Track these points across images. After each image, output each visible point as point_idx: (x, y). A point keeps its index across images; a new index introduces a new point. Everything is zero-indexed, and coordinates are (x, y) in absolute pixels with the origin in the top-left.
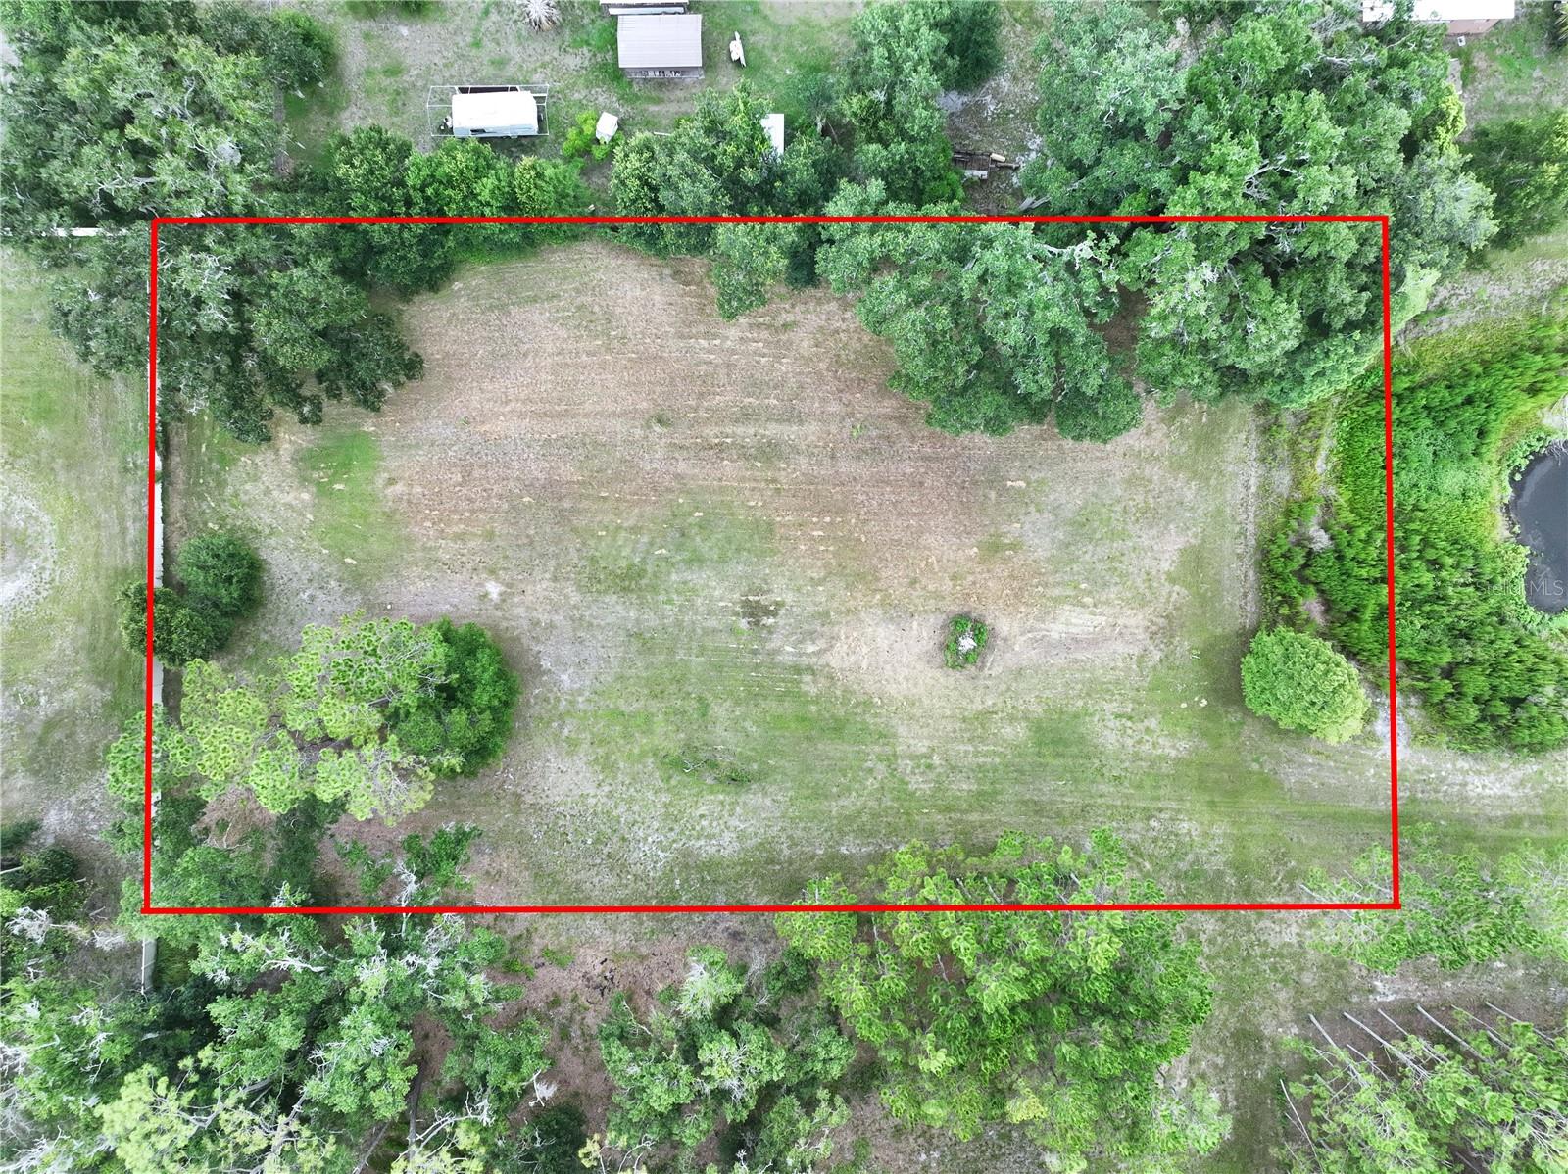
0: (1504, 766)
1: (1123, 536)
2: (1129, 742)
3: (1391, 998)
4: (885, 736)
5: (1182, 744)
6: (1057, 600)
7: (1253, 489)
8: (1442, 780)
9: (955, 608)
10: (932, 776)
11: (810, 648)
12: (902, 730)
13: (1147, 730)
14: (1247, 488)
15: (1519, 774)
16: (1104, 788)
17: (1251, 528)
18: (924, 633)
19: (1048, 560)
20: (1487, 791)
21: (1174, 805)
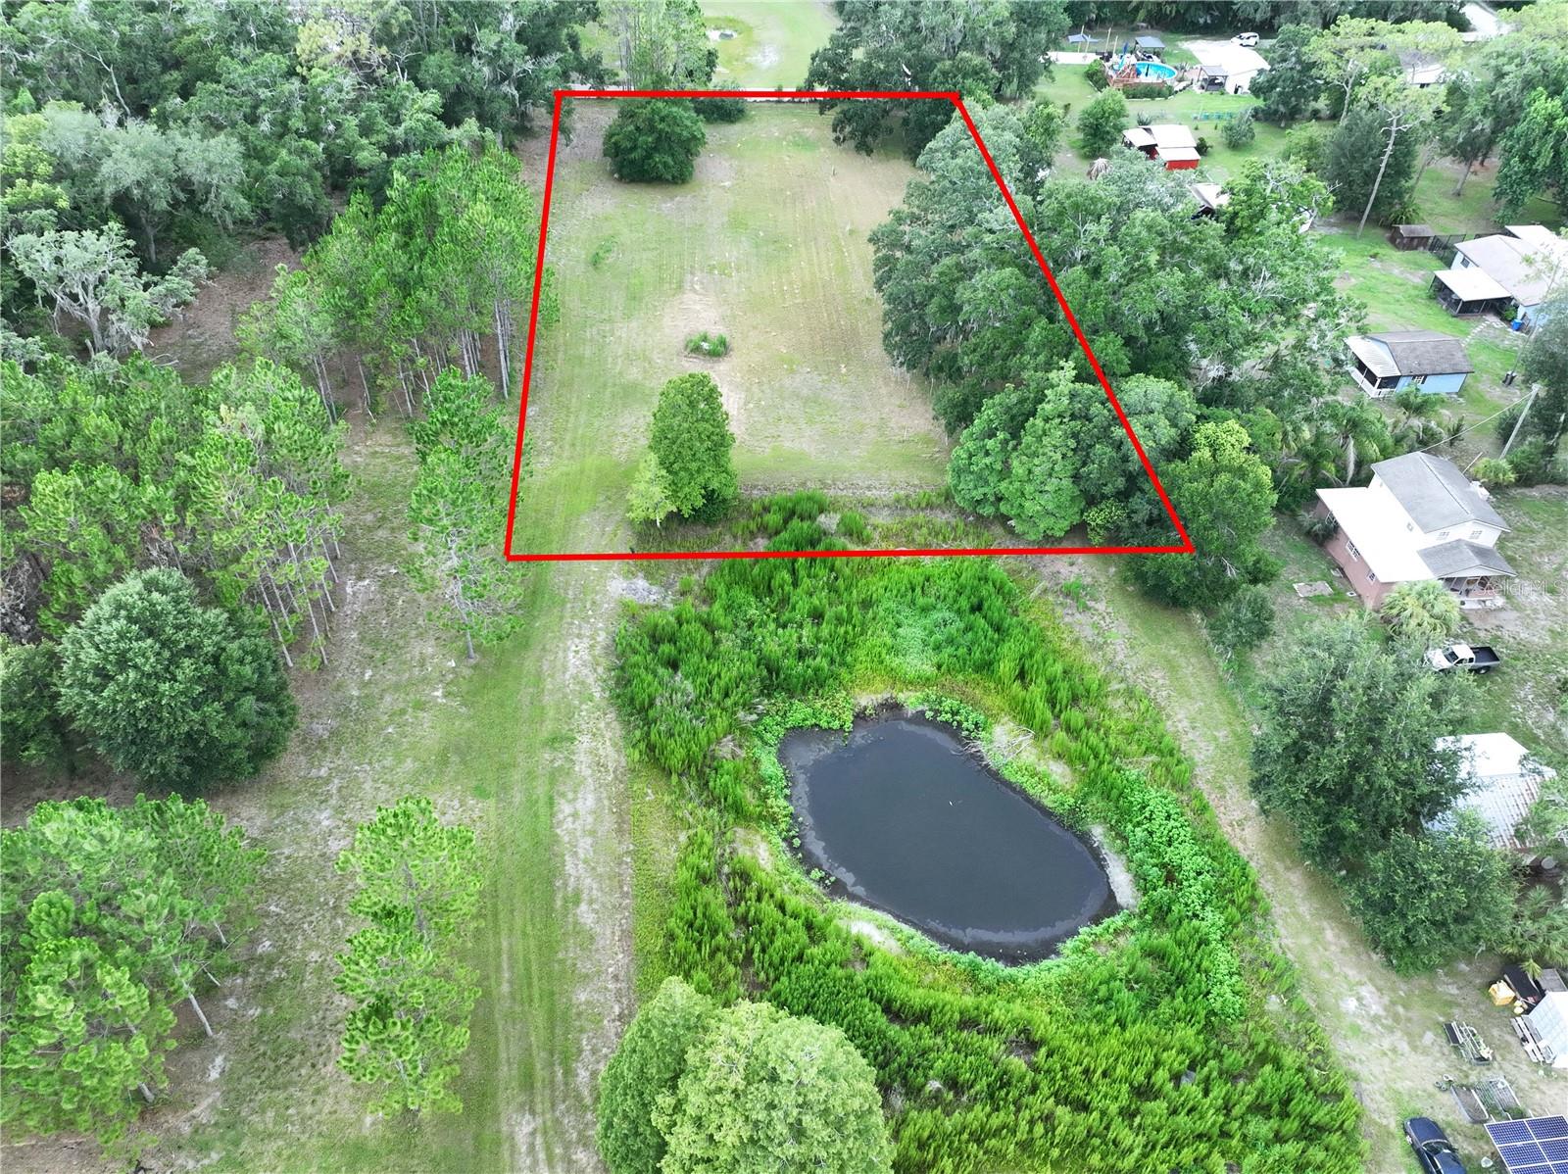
0: (600, 670)
1: (810, 422)
2: (625, 430)
3: (349, 590)
4: (628, 316)
5: (623, 457)
6: (748, 390)
7: (869, 493)
8: (586, 619)
9: (734, 344)
10: (597, 337)
11: (697, 287)
12: (634, 324)
13: (635, 440)
14: (869, 488)
15: (590, 680)
16: (583, 418)
17: (832, 492)
18: (716, 331)
19: (781, 386)
20: (571, 655)
21: (566, 454)
